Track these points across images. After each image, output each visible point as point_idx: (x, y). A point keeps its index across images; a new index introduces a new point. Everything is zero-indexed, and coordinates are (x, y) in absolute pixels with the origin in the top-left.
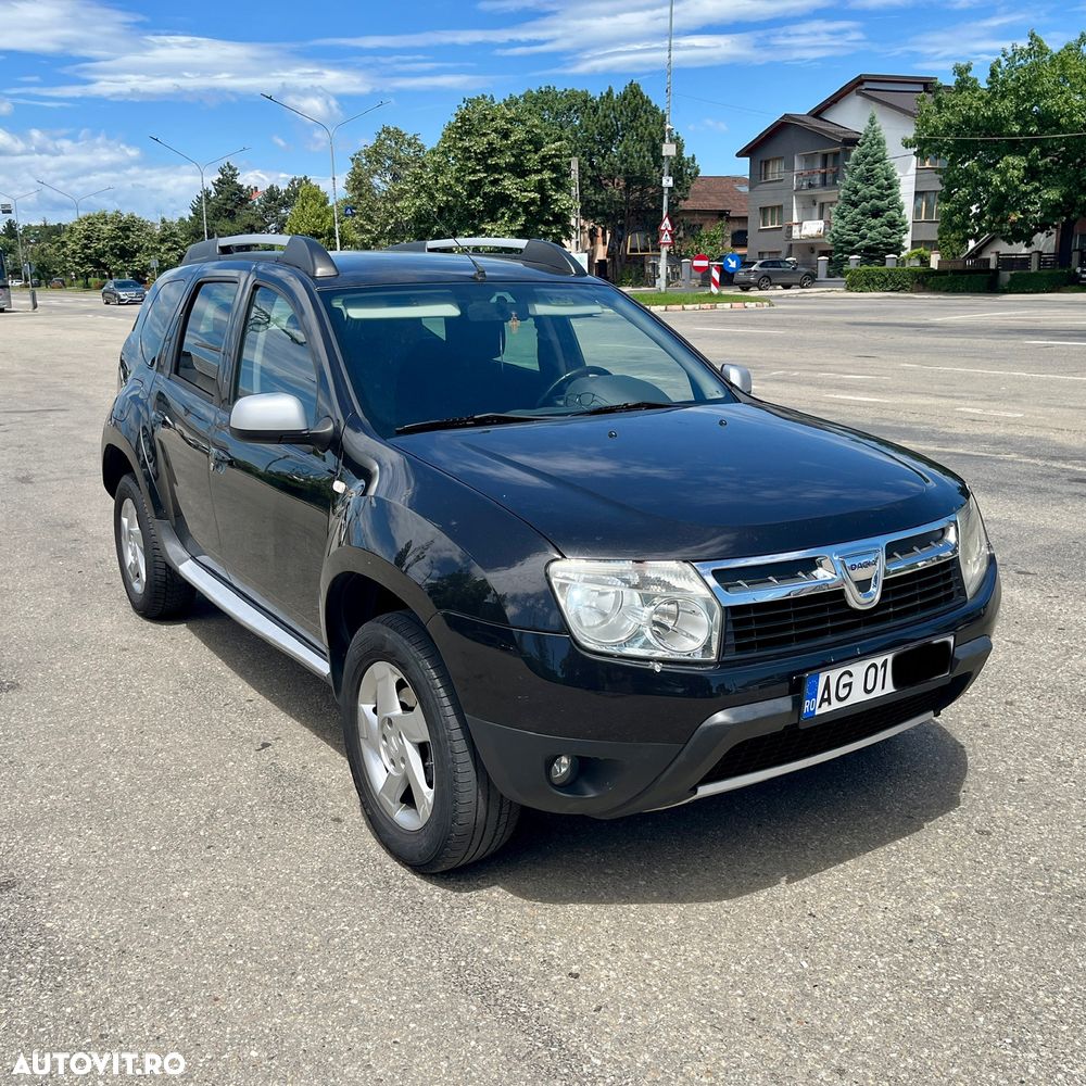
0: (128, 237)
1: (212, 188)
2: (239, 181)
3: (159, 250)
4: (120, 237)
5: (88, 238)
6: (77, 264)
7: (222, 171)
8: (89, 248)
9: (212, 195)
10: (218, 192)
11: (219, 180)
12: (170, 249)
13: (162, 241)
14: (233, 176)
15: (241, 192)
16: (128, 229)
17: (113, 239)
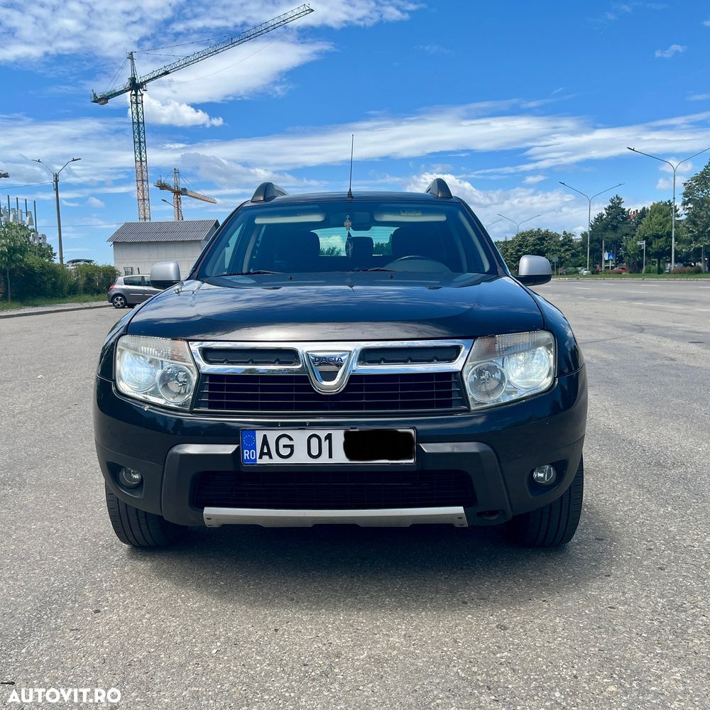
0: (543, 244)
1: (604, 212)
2: (623, 206)
3: (560, 251)
4: (538, 244)
5: (520, 245)
6: (513, 261)
7: (612, 201)
8: (520, 252)
9: (605, 217)
10: (608, 214)
11: (610, 207)
12: (567, 250)
13: (563, 245)
14: (619, 203)
15: (623, 213)
16: (544, 239)
17: (534, 245)
